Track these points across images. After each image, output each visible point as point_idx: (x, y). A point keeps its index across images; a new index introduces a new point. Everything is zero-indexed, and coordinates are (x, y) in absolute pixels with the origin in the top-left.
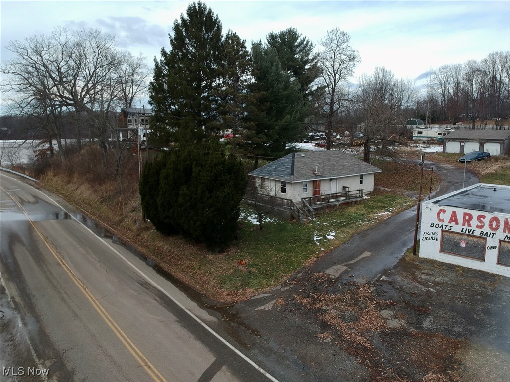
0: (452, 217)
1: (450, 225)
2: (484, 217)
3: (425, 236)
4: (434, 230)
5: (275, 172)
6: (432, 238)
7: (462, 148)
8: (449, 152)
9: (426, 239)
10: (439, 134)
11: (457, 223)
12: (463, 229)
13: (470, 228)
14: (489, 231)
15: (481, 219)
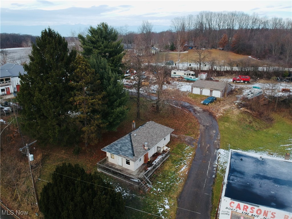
0: (238, 206)
1: (236, 209)
2: (254, 208)
3: (222, 212)
4: (227, 210)
5: (121, 151)
6: (226, 214)
7: (201, 92)
8: (194, 93)
9: (223, 214)
10: (185, 74)
11: (240, 209)
12: (243, 212)
13: (247, 212)
14: (256, 215)
15: (253, 209)
